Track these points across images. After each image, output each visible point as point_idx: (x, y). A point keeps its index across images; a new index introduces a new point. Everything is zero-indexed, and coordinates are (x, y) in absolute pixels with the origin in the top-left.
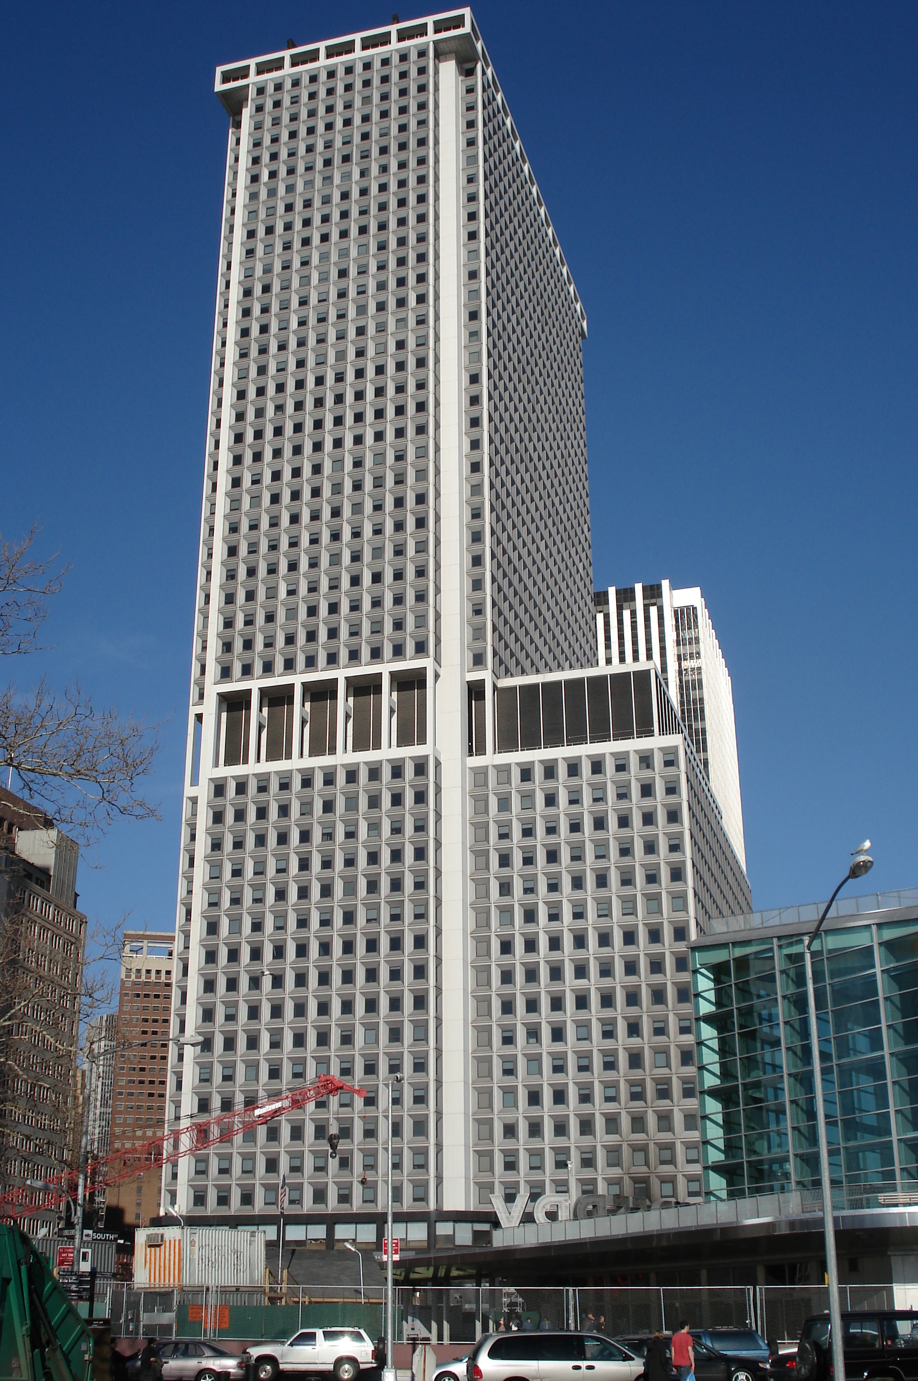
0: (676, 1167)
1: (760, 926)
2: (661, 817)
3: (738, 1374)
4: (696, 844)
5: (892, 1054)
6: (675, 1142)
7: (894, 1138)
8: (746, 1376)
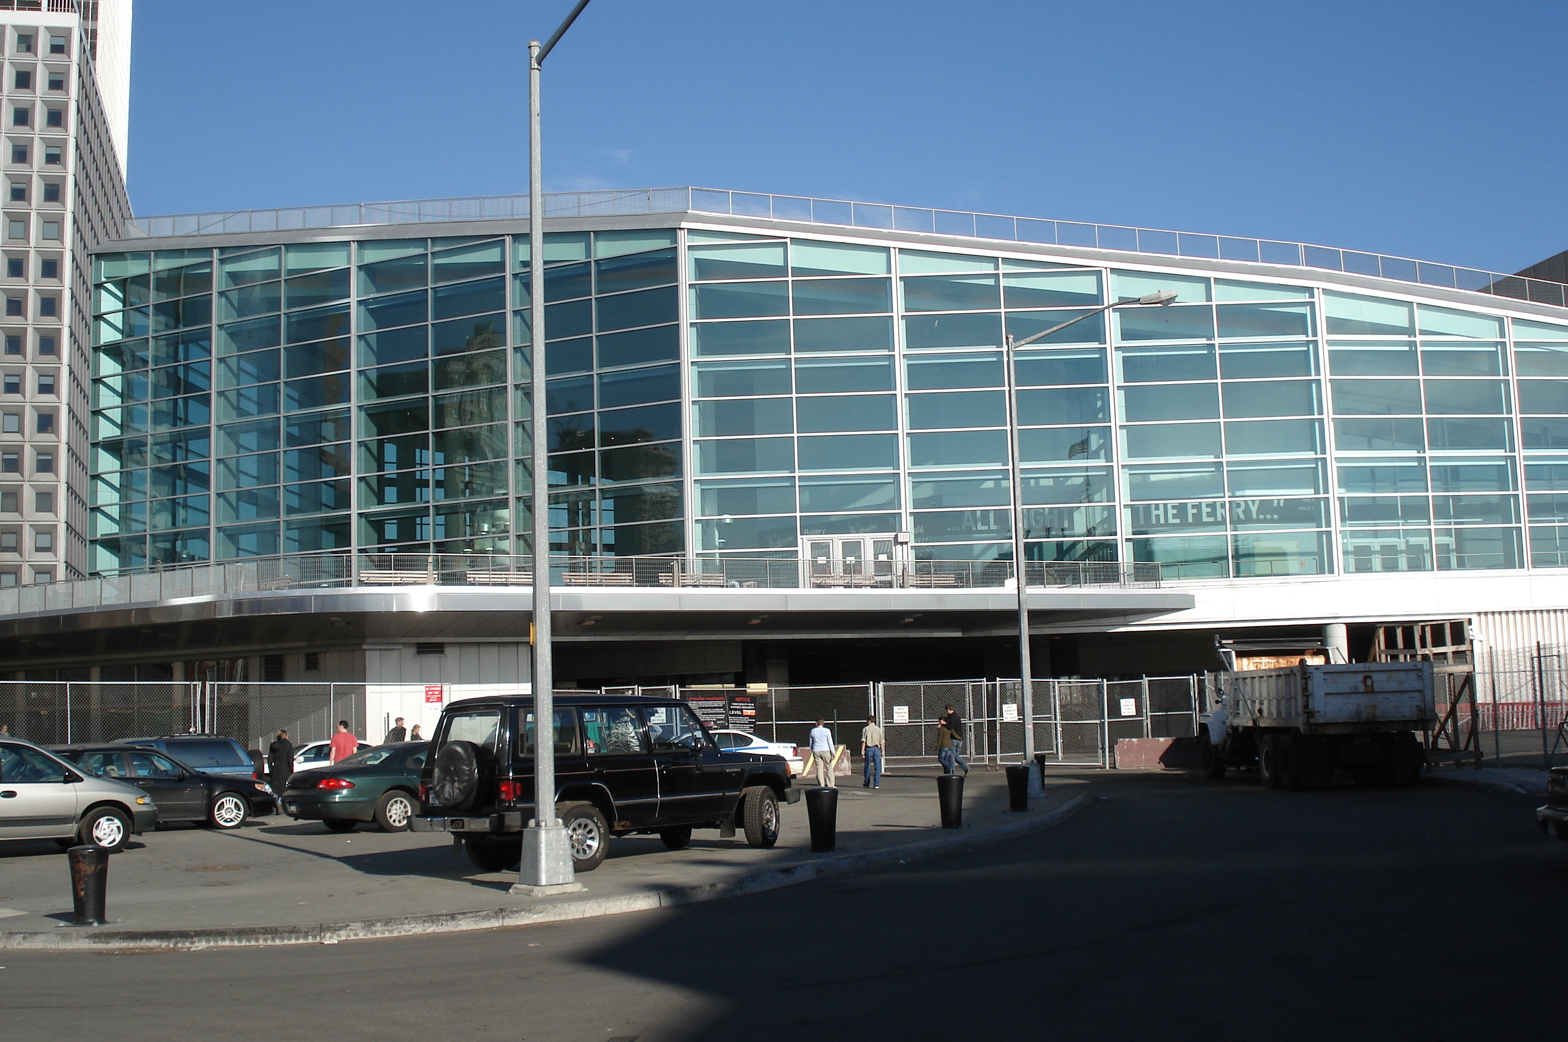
0: (21, 556)
1: (196, 233)
2: (39, 117)
3: (224, 800)
4: (81, 158)
5: (360, 407)
6: (22, 525)
7: (354, 511)
8: (236, 803)
